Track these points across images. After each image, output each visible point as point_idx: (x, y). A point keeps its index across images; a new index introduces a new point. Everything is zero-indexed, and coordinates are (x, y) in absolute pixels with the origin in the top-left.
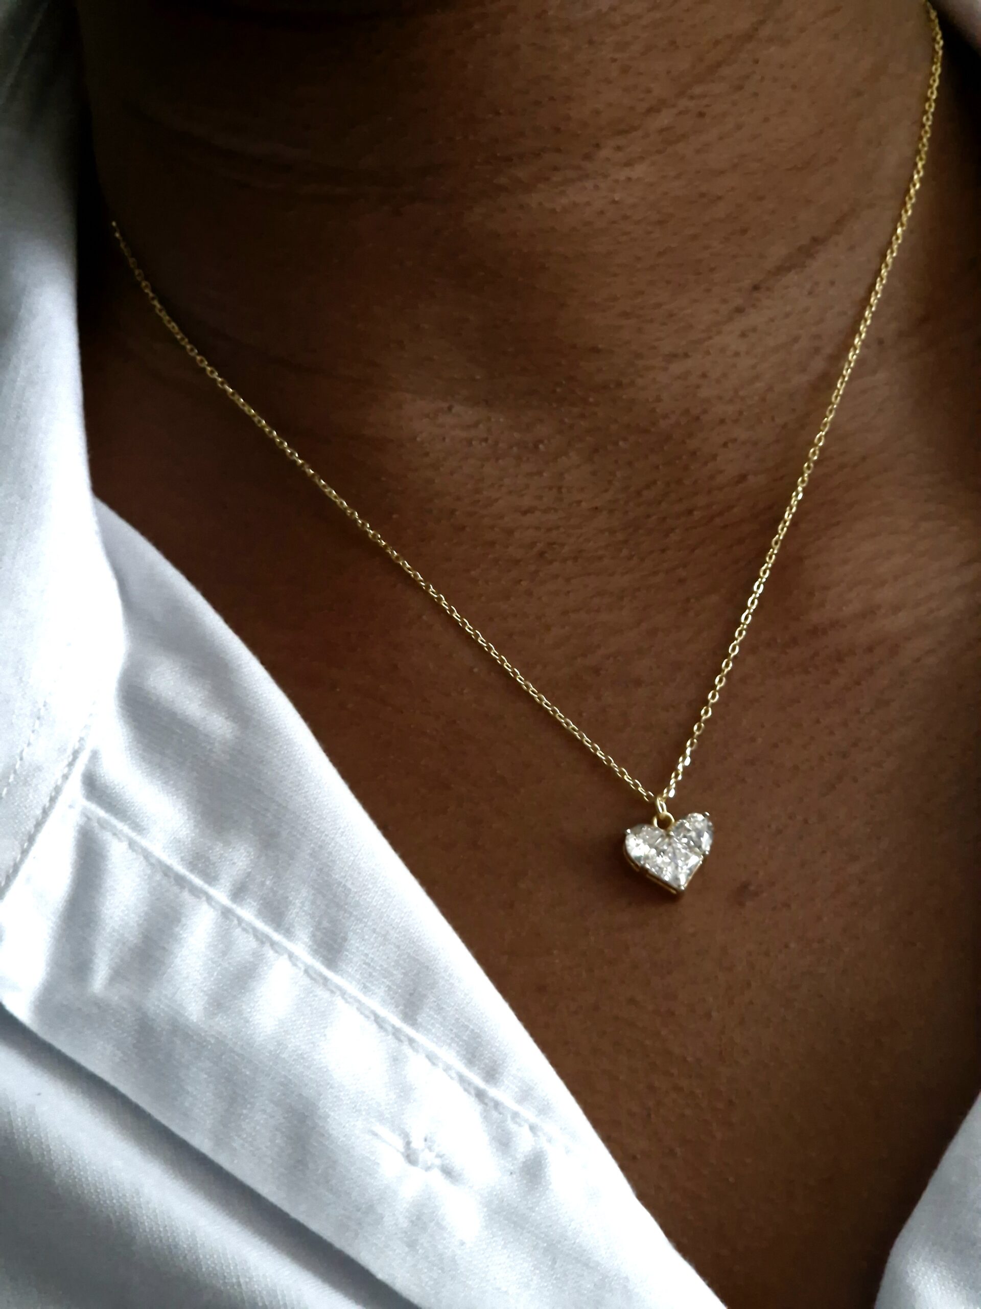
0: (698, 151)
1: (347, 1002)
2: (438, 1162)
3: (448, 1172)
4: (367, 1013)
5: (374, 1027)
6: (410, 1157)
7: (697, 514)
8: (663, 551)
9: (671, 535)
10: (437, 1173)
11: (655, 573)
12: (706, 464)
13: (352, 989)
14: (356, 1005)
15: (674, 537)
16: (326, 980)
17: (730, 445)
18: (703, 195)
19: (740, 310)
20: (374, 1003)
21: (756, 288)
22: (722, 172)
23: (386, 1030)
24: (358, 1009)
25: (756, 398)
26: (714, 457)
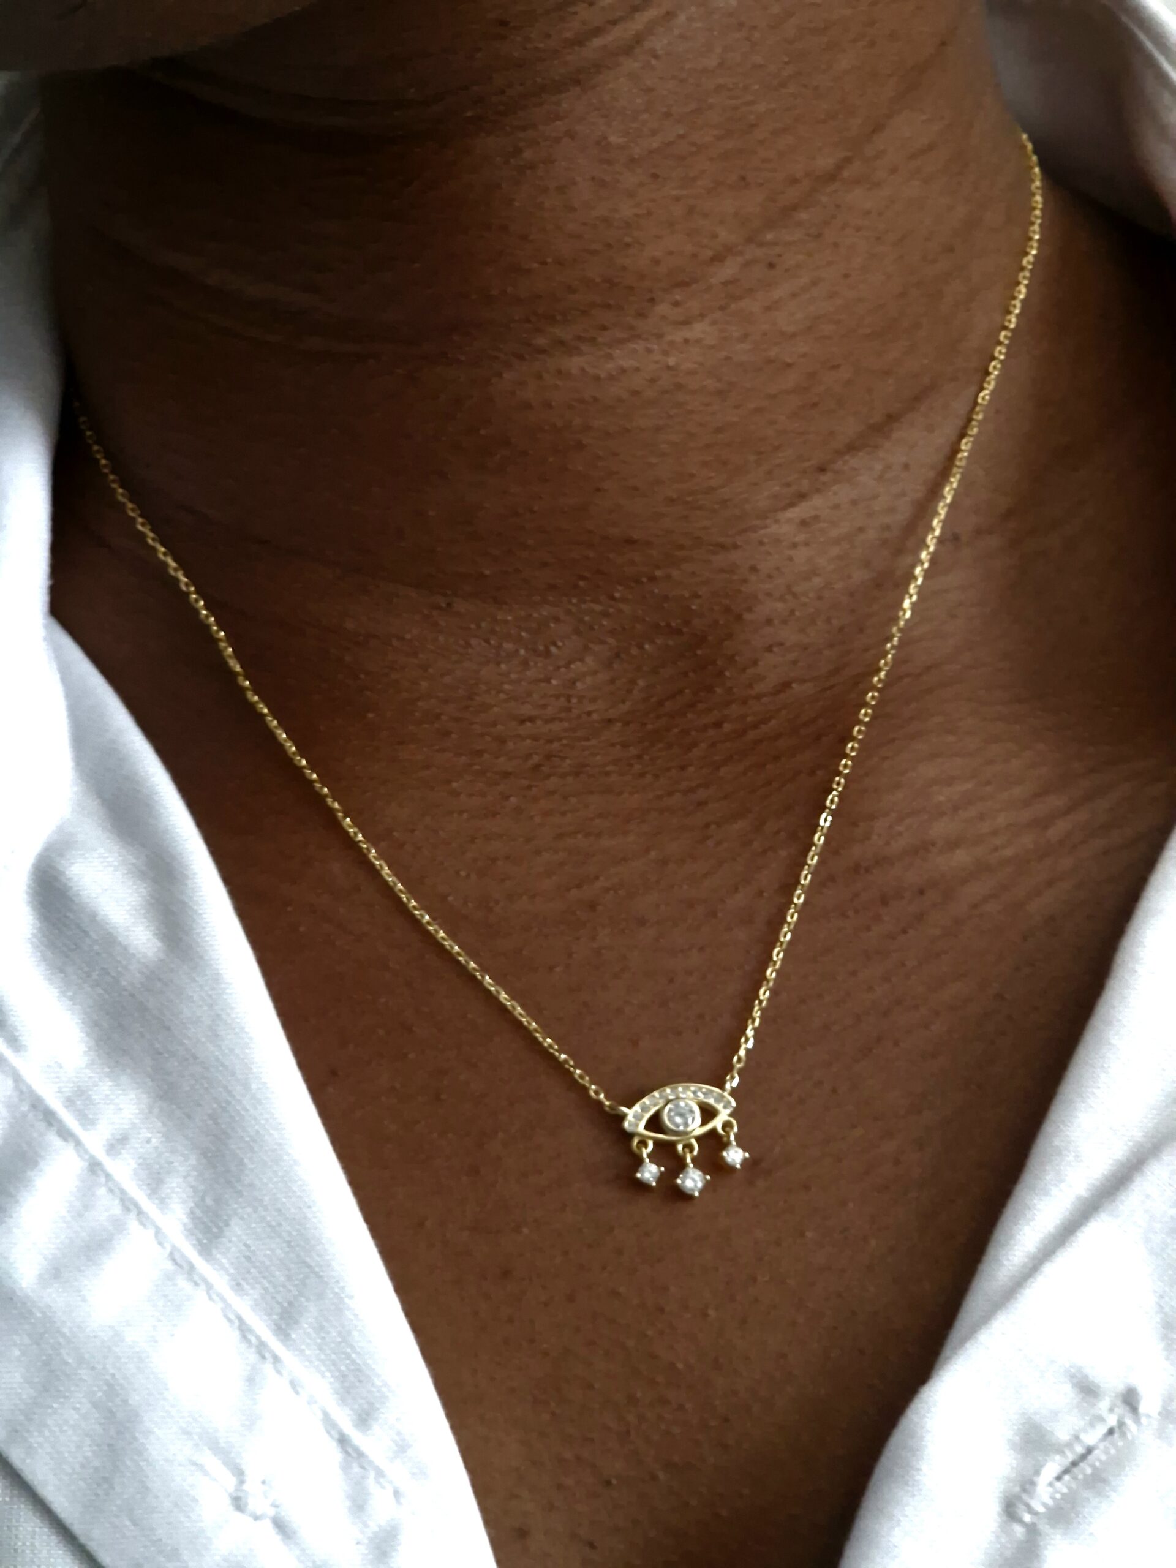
0: (768, 309)
1: (210, 1298)
2: (272, 1512)
3: (280, 1525)
4: (232, 1317)
5: (237, 1334)
6: (238, 1503)
7: (727, 727)
8: (683, 768)
9: (695, 750)
10: (267, 1525)
11: (670, 794)
12: (744, 670)
13: (221, 1282)
14: (221, 1305)
15: (696, 752)
16: (192, 1268)
17: (775, 649)
18: (770, 361)
19: (802, 496)
20: (243, 1306)
21: (822, 469)
22: (793, 335)
23: (249, 1341)
24: (223, 1310)
25: (811, 595)
26: (755, 663)
